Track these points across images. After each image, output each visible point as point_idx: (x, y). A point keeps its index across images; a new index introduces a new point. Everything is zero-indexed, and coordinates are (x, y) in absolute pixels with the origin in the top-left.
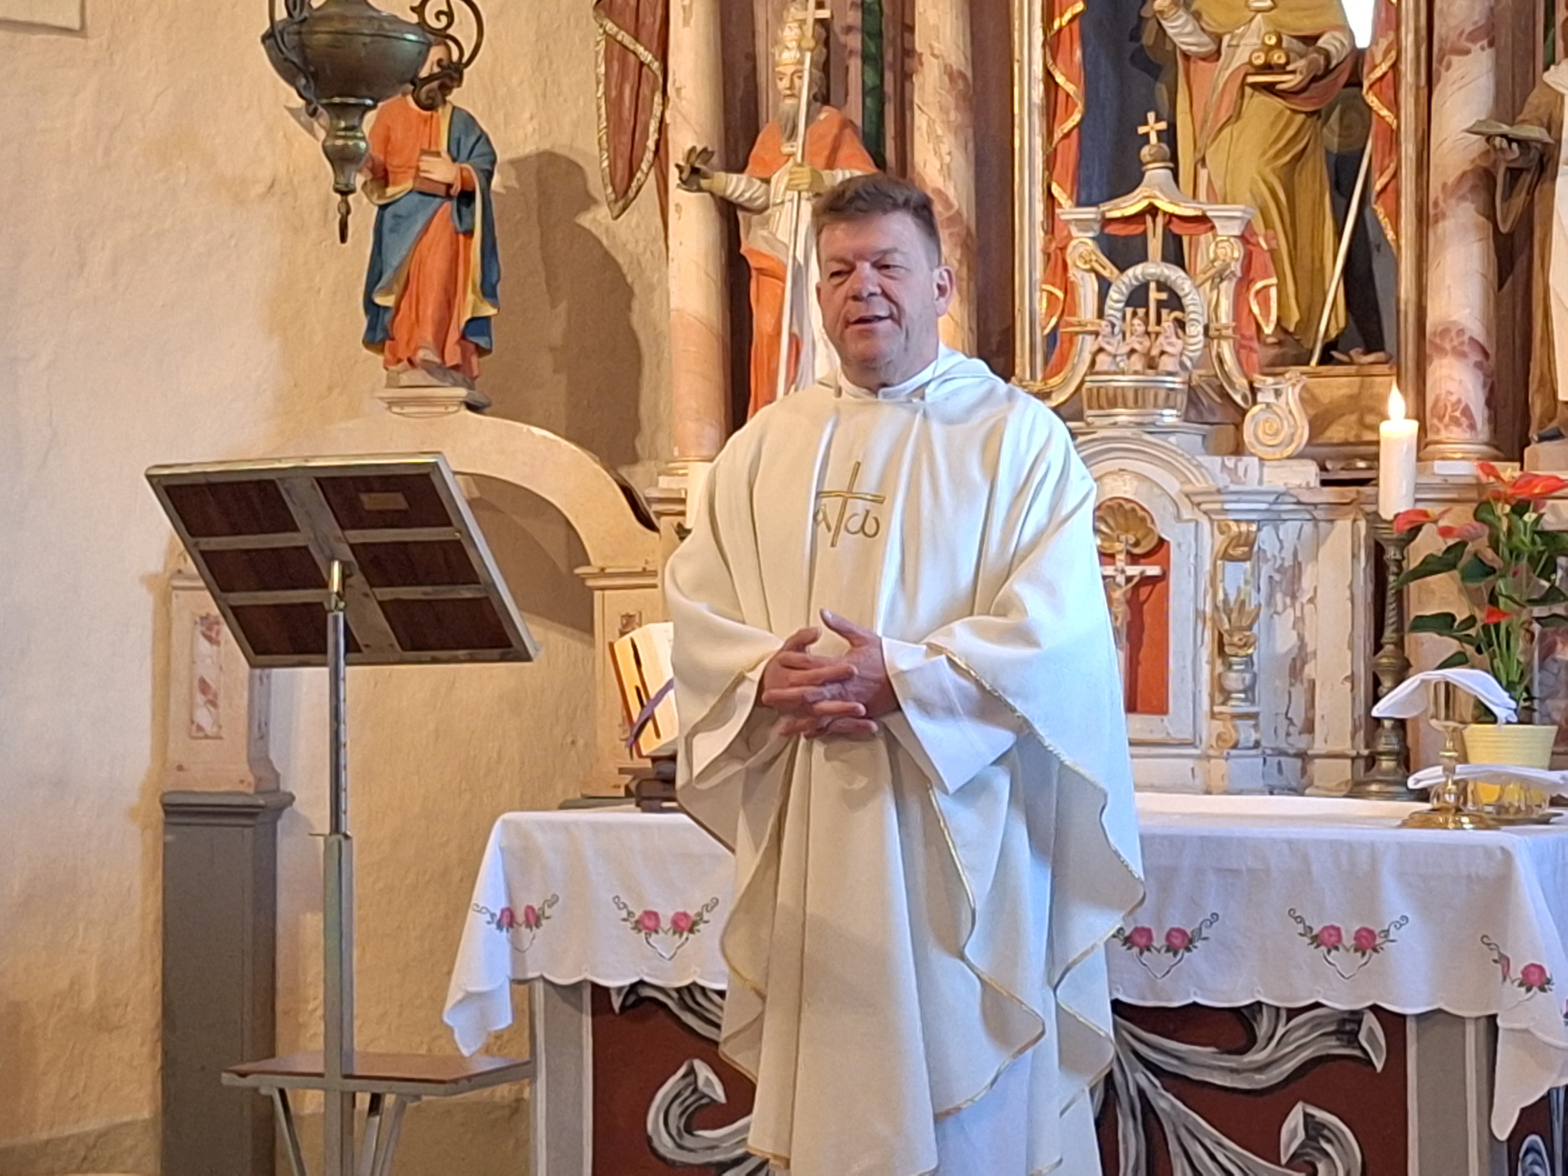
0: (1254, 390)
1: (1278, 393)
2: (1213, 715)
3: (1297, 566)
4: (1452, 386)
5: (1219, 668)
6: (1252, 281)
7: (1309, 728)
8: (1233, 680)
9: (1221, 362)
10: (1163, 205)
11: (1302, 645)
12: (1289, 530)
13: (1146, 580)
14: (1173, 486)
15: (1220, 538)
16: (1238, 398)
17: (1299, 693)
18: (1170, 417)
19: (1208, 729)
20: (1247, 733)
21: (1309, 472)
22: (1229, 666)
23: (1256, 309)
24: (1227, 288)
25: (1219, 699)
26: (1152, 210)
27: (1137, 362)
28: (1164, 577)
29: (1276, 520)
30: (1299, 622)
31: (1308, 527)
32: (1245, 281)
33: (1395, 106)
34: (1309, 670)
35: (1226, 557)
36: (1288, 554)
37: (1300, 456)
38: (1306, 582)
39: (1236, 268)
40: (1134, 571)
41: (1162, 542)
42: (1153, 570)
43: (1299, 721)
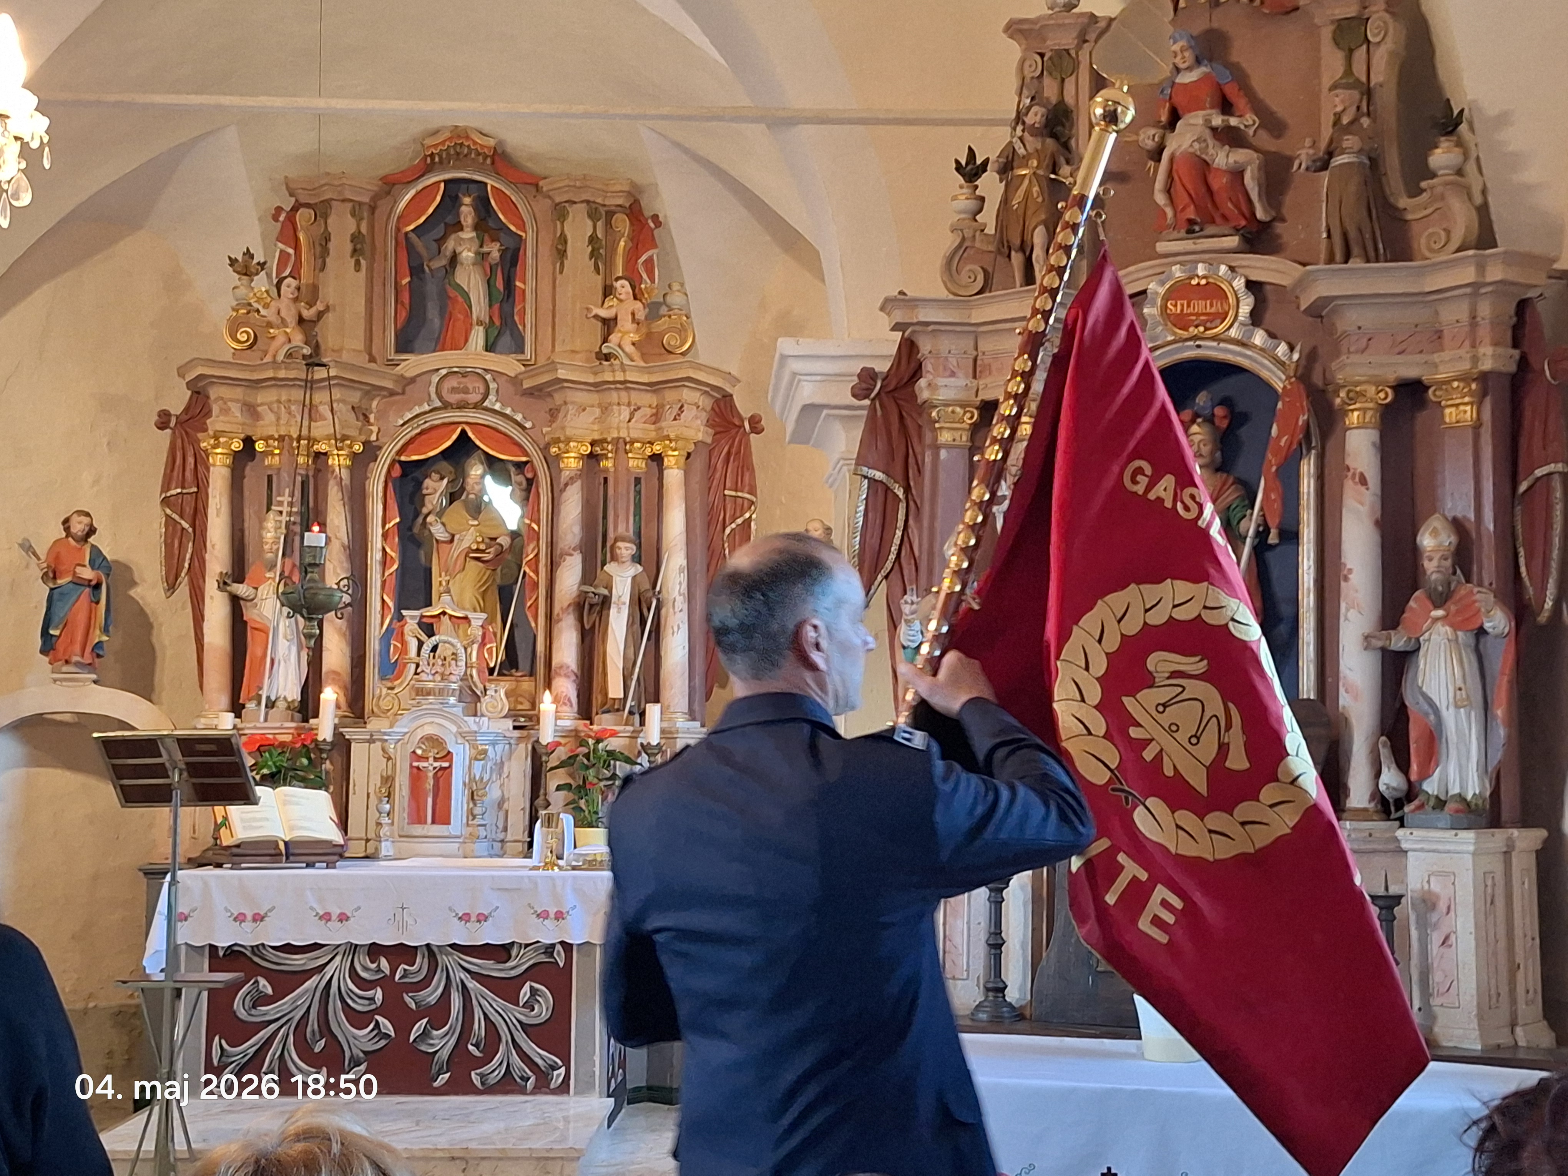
0: (485, 690)
1: (496, 691)
2: (468, 825)
3: (502, 763)
4: (564, 690)
5: (471, 805)
6: (485, 645)
7: (505, 829)
8: (478, 810)
9: (472, 676)
10: (449, 611)
11: (503, 795)
12: (499, 748)
13: (442, 769)
14: (454, 729)
15: (473, 751)
16: (479, 693)
17: (501, 815)
18: (452, 700)
19: (466, 831)
20: (482, 832)
21: (510, 723)
22: (475, 805)
23: (486, 656)
24: (475, 646)
25: (471, 818)
26: (444, 613)
27: (438, 678)
28: (450, 767)
29: (494, 744)
30: (502, 785)
31: (507, 747)
32: (483, 644)
33: (537, 572)
34: (506, 806)
35: (476, 759)
36: (498, 758)
37: (505, 717)
38: (506, 769)
39: (480, 639)
40: (437, 764)
41: (449, 752)
42: (446, 764)
43: (501, 825)
